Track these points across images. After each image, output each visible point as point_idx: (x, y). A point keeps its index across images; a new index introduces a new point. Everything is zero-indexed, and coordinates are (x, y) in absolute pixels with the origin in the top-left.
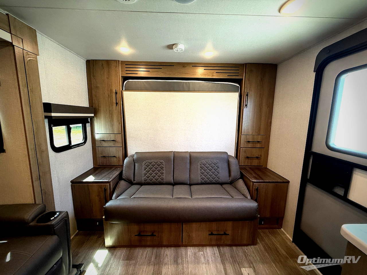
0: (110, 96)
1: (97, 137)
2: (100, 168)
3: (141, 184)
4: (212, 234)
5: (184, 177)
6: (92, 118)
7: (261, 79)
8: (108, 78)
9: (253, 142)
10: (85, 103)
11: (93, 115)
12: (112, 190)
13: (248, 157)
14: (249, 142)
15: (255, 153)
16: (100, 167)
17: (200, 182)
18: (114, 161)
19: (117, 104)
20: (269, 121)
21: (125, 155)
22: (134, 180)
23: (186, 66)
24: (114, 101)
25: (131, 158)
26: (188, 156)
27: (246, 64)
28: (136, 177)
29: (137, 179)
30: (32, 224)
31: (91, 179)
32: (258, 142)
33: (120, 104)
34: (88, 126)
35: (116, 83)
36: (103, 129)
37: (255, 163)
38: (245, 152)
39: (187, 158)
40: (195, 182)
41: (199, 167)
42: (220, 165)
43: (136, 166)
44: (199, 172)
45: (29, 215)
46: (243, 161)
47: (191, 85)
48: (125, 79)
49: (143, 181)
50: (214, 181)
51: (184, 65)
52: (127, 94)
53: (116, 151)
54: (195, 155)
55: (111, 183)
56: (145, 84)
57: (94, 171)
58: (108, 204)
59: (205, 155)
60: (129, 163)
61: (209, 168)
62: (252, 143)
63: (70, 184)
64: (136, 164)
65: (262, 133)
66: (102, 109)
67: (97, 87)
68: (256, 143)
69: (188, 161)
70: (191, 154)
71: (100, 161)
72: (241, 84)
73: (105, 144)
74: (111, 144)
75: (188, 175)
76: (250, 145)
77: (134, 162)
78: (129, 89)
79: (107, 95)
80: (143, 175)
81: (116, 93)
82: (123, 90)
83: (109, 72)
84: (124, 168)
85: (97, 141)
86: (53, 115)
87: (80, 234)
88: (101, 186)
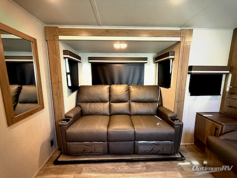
2: (223, 114)
6: (227, 74)
11: (227, 72)
12: (223, 132)
16: (225, 113)
30: (169, 119)
55: (224, 126)
57: (219, 114)
63: (196, 114)
71: (226, 109)
73: (234, 97)
85: (228, 93)
86: (193, 72)
87: (194, 147)
88: (214, 124)
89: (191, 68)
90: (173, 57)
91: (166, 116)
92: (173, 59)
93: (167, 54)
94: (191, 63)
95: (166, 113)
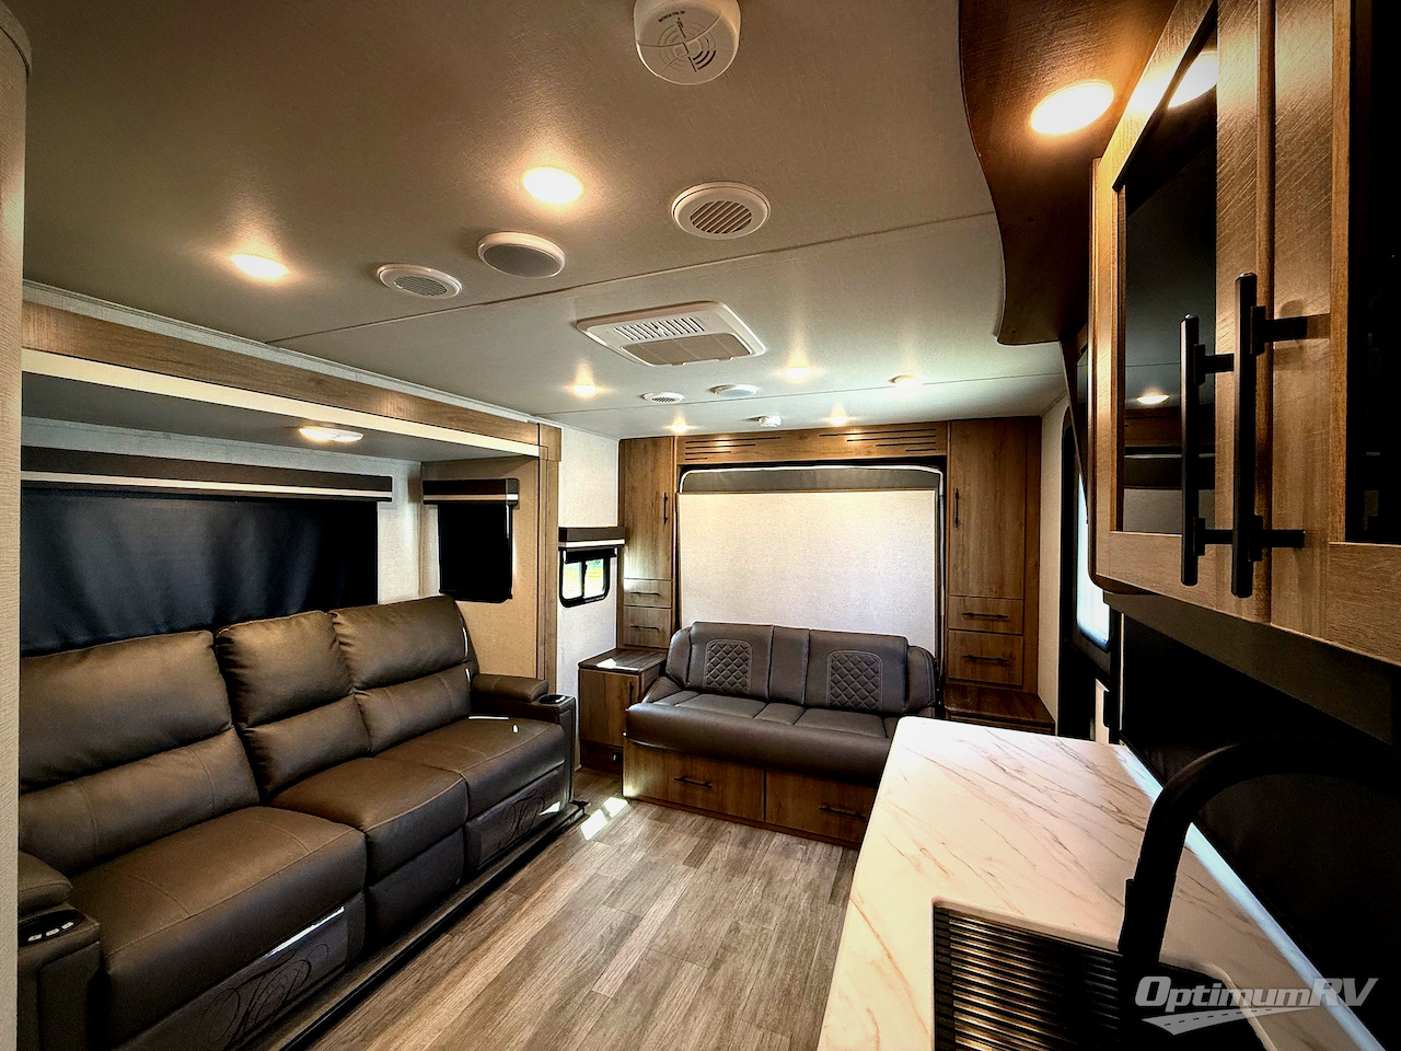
0: (654, 505)
1: (628, 585)
2: (625, 650)
3: (699, 690)
4: (827, 810)
5: (795, 686)
6: (620, 547)
7: (995, 456)
8: (653, 471)
9: (984, 617)
10: (611, 521)
11: (622, 542)
12: (643, 690)
13: (971, 659)
14: (971, 615)
15: (993, 647)
16: (627, 648)
17: (827, 701)
18: (655, 641)
19: (666, 519)
20: (1031, 562)
21: (677, 626)
22: (687, 681)
23: (806, 438)
24: (663, 516)
25: (685, 632)
26: (806, 639)
27: (951, 421)
28: (691, 674)
29: (693, 680)
30: (533, 703)
31: (610, 664)
32: (1000, 617)
33: (670, 518)
34: (613, 561)
35: (667, 478)
36: (638, 569)
37: (996, 675)
38: (963, 641)
39: (801, 643)
40: (816, 701)
41: (829, 669)
42: (880, 666)
43: (693, 651)
44: (829, 678)
45: (532, 692)
46: (957, 667)
47: (819, 477)
48: (684, 469)
49: (704, 685)
50: (863, 705)
51: (802, 435)
52: (685, 500)
53: (657, 616)
54: (821, 637)
55: (643, 675)
56: (722, 477)
57: (618, 653)
58: (632, 708)
59: (845, 638)
60: (681, 643)
61: (852, 672)
62: (983, 620)
63: (578, 668)
64: (693, 646)
65: (1010, 592)
66: (640, 529)
67: (633, 489)
68: (993, 620)
69: (805, 650)
70: (812, 634)
71: (629, 636)
72: (944, 470)
73: (640, 601)
74: (651, 602)
75: (803, 683)
76: (976, 625)
77: (690, 640)
78: (690, 489)
79: (649, 502)
80: (705, 672)
81: (666, 499)
82: (679, 491)
83: (655, 461)
84: (669, 655)
85: (627, 593)
86: (569, 545)
87: (585, 772)
88: (625, 679)
89: (564, 534)
90: (514, 497)
91: (524, 699)
92: (514, 504)
93: (499, 487)
94: (566, 521)
95: (518, 689)
